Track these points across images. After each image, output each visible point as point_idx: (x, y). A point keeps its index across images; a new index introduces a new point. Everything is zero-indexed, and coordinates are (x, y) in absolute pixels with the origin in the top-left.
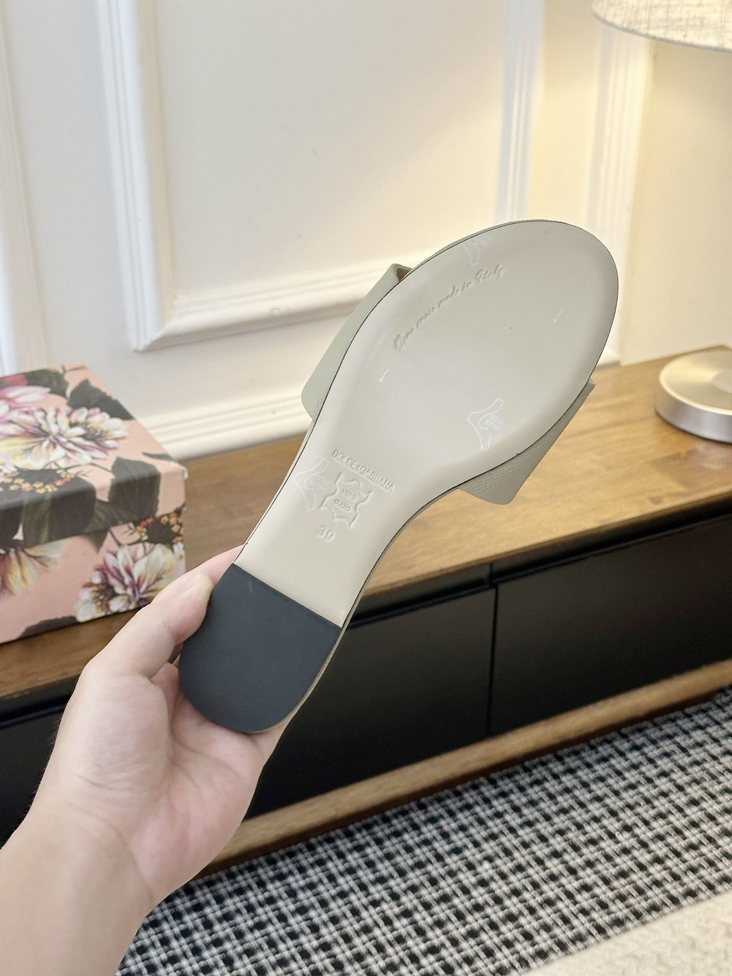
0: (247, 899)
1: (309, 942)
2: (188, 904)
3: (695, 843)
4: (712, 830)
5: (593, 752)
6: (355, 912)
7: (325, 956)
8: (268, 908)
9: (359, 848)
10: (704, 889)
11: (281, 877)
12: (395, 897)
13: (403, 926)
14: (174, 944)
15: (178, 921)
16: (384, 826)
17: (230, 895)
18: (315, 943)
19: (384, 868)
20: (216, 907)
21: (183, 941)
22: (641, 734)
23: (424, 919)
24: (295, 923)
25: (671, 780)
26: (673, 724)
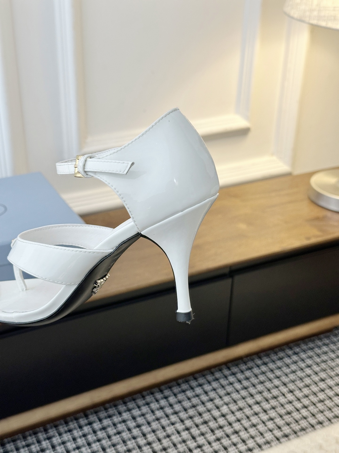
0: (113, 420)
1: (141, 441)
2: (86, 421)
3: (322, 399)
4: (331, 393)
5: (275, 354)
6: (163, 428)
7: (150, 448)
8: (123, 424)
9: (166, 398)
10: (325, 421)
11: (129, 410)
12: (182, 421)
13: (185, 435)
14: (79, 440)
15: (81, 429)
16: (178, 387)
17: (106, 418)
18: (144, 441)
19: (177, 407)
20: (99, 423)
21: (83, 438)
22: (298, 347)
23: (195, 432)
24: (136, 432)
25: (312, 369)
26: (313, 342)
